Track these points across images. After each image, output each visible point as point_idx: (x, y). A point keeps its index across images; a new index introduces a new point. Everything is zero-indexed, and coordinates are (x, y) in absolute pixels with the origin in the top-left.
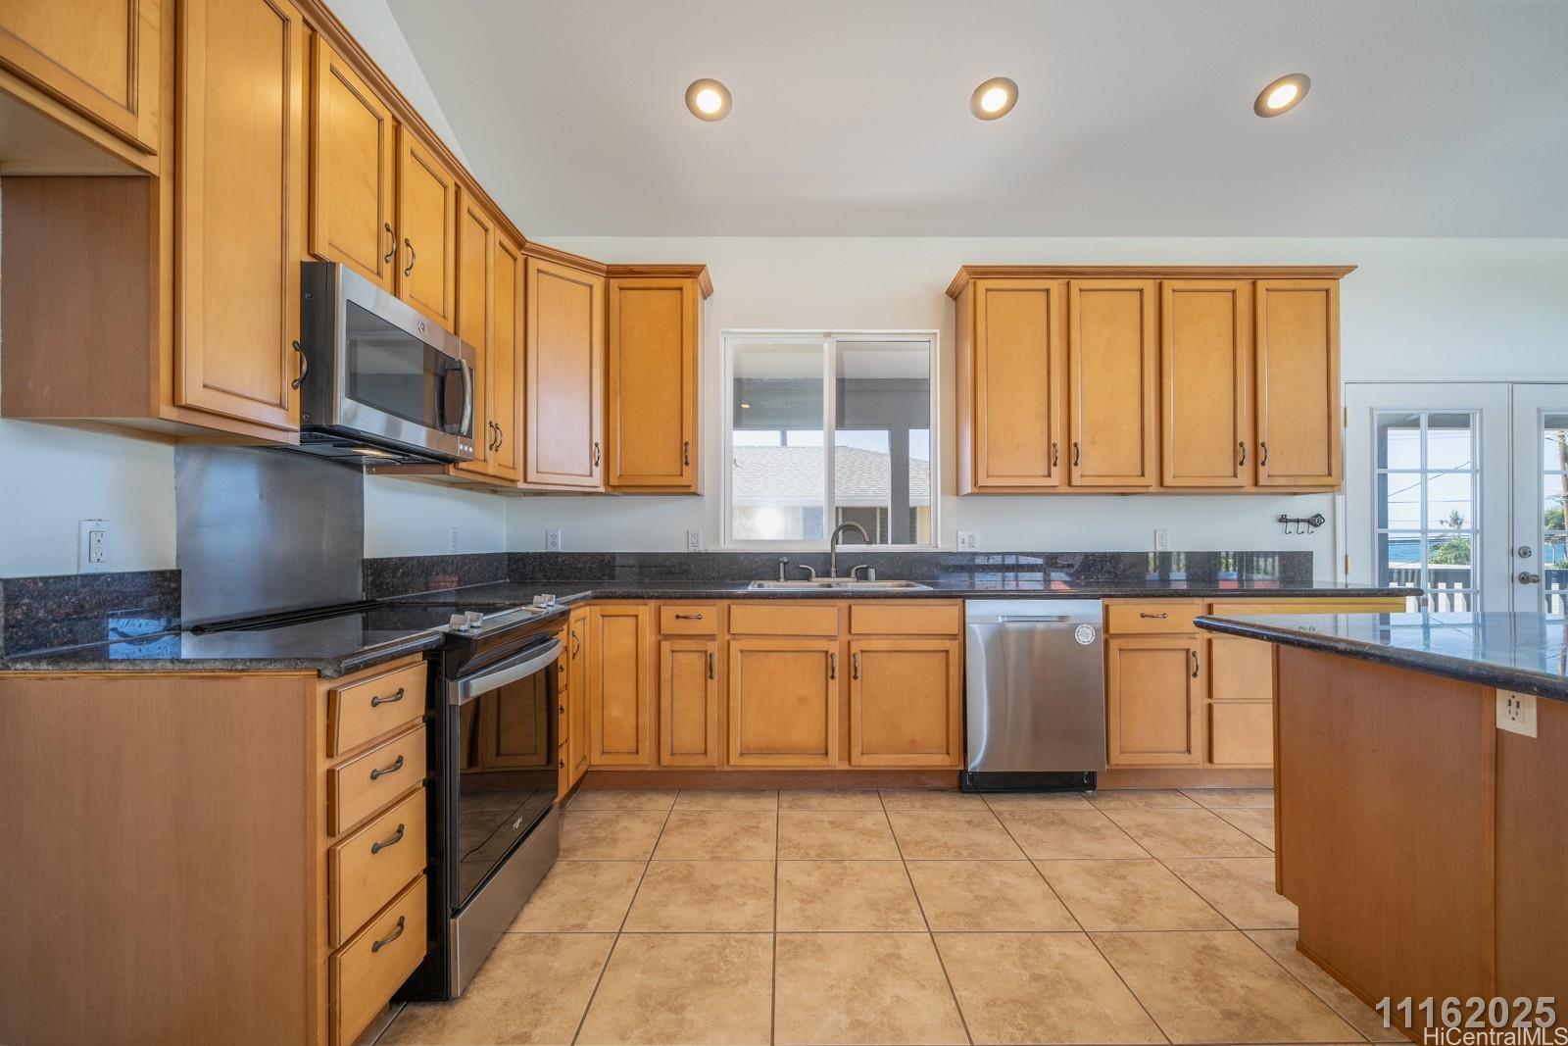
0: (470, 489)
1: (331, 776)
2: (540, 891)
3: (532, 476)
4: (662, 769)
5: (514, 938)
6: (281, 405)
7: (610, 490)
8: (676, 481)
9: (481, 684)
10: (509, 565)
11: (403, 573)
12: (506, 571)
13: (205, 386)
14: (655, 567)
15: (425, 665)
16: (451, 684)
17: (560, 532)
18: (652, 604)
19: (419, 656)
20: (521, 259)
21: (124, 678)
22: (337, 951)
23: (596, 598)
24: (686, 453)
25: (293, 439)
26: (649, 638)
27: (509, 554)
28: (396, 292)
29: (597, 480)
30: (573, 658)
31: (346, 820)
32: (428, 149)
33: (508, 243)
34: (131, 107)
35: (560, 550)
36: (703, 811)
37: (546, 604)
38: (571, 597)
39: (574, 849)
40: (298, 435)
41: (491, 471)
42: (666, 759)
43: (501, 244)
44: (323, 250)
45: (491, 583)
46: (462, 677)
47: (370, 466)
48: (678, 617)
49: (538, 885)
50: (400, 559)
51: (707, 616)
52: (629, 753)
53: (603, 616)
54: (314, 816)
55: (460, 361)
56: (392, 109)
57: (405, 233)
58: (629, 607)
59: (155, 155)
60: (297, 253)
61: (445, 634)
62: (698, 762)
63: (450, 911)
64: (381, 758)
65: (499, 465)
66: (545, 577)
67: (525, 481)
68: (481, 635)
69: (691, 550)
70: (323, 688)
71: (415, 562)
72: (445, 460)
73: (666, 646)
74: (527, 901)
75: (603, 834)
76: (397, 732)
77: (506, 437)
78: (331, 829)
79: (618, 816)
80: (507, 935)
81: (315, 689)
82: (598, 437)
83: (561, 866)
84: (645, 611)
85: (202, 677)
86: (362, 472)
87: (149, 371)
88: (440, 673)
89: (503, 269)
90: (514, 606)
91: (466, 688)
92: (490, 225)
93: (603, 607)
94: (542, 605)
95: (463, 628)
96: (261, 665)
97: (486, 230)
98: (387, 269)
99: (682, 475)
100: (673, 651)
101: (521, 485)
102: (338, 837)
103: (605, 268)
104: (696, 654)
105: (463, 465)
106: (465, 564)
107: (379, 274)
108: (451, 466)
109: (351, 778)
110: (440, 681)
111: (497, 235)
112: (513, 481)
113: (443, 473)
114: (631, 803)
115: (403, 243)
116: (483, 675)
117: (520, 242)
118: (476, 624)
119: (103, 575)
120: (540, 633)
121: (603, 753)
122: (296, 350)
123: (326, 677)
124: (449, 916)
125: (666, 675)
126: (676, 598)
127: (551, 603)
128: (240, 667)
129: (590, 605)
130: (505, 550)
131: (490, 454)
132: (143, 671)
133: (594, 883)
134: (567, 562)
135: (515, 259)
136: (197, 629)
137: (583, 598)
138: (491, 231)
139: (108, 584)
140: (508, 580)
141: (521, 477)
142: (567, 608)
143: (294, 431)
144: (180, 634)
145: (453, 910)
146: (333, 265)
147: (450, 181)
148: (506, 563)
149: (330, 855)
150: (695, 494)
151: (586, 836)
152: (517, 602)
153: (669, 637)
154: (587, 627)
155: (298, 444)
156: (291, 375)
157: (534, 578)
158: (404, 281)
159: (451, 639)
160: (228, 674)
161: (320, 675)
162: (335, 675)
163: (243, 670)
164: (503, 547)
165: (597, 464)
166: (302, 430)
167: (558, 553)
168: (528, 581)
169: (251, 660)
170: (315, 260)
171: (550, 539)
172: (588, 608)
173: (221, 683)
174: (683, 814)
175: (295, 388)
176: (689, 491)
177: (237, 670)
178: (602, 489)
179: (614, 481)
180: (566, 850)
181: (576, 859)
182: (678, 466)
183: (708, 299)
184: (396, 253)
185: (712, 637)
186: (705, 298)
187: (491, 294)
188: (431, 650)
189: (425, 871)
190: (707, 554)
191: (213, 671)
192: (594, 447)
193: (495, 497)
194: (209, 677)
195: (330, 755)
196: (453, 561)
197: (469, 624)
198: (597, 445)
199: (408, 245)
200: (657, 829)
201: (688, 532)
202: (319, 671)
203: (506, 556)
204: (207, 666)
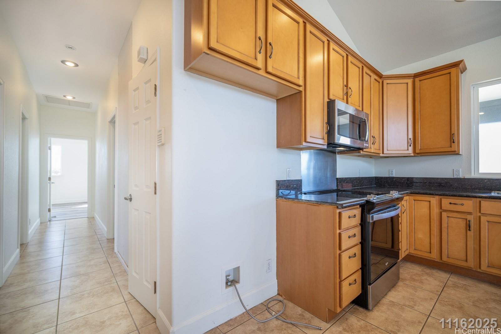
0: (364, 157)
1: (340, 234)
2: (394, 289)
3: (385, 152)
4: (442, 262)
5: (387, 300)
6: (323, 139)
7: (416, 155)
8: (449, 149)
9: (377, 217)
10: (375, 181)
11: (346, 182)
12: (374, 183)
13: (310, 137)
14: (437, 183)
15: (360, 209)
16: (368, 215)
17: (394, 170)
18: (437, 198)
19: (358, 206)
20: (381, 81)
21: (296, 203)
22: (341, 281)
23: (411, 193)
24: (453, 138)
25: (325, 147)
26: (436, 211)
27: (376, 177)
28: (347, 103)
29: (410, 151)
30: (403, 214)
31: (344, 247)
32: (355, 59)
33: (377, 78)
34: (298, 78)
35: (394, 176)
36: (465, 285)
37: (395, 194)
38: (402, 193)
39: (405, 280)
40: (326, 146)
41: (372, 151)
42: (445, 258)
43: (375, 79)
44: (332, 97)
45: (370, 186)
46: (371, 214)
47: (338, 152)
48: (450, 203)
49: (393, 287)
50: (346, 178)
51: (468, 204)
52: (426, 252)
53: (415, 200)
54: (336, 245)
55: (365, 119)
56: (346, 52)
57: (349, 86)
58: (427, 198)
59: (302, 86)
60: (326, 100)
61: (366, 200)
62: (464, 264)
63: (368, 283)
64: (351, 232)
65: (375, 149)
66: (389, 185)
67: (383, 153)
68: (376, 202)
69: (455, 177)
70: (338, 211)
71: (349, 179)
72: (359, 149)
73: (444, 215)
74: (390, 290)
75: (416, 278)
76: (354, 226)
77: (377, 140)
78: (340, 249)
79: (422, 274)
80: (384, 299)
81: (336, 211)
82: (411, 136)
83: (400, 283)
84: (434, 200)
85: (311, 205)
86: (336, 154)
87: (301, 135)
88: (365, 212)
89: (376, 87)
90: (382, 194)
91: (372, 217)
92: (371, 74)
93: (414, 197)
94: (393, 194)
95: (371, 199)
96: (324, 203)
97: (370, 76)
98: (345, 97)
99: (451, 147)
100: (448, 217)
101: (381, 155)
102: (342, 251)
103: (413, 75)
104: (461, 219)
105: (365, 150)
106: (363, 180)
107: (343, 99)
108: (361, 150)
109: (344, 236)
110: (365, 214)
111: (374, 76)
112: (379, 154)
113: (359, 153)
114: (428, 271)
115: (349, 88)
116: (377, 214)
117: (380, 76)
118: (374, 198)
119: (290, 180)
120: (393, 204)
121: (415, 249)
122: (326, 124)
123: (339, 208)
124: (368, 284)
125: (444, 225)
126: (450, 196)
127: (396, 194)
128: (319, 203)
129: (409, 196)
130: (374, 176)
131: (372, 146)
132: (300, 202)
133: (415, 294)
134: (397, 180)
135: (379, 82)
136: (305, 194)
137: (406, 193)
138: (372, 77)
139: (291, 182)
140: (375, 186)
141: (381, 152)
142: (403, 196)
143: (326, 145)
144: (301, 194)
145: (369, 283)
146: (334, 100)
147: (360, 65)
148: (374, 180)
149: (340, 255)
150: (458, 154)
151: (409, 277)
152: (383, 193)
153: (446, 211)
154: (408, 203)
155: (326, 148)
156: (325, 131)
157: (384, 185)
158: (349, 99)
159: (368, 202)
160: (316, 205)
161: (337, 208)
162: (341, 208)
163: (320, 204)
164: (373, 175)
165: (410, 146)
166: (328, 144)
167: (394, 177)
168: (382, 186)
169: (322, 202)
170: (330, 100)
171: (390, 172)
172: (408, 197)
173: (315, 206)
174: (455, 283)
175: (326, 134)
176: (456, 153)
177: (318, 204)
178: (412, 155)
179: (417, 151)
180: (402, 279)
181: (407, 283)
182: (449, 143)
183: (464, 73)
184: (347, 93)
185: (470, 213)
186: (462, 73)
187: (372, 96)
188: (362, 205)
189: (360, 269)
190: (465, 179)
191: (313, 204)
192: (409, 140)
193: (371, 159)
194: (313, 205)
195: (340, 229)
196: (359, 179)
197: (373, 198)
198: (410, 139)
199: (350, 89)
200: (442, 285)
201: (453, 169)
202: (337, 206)
203: (375, 178)
204: (311, 202)
